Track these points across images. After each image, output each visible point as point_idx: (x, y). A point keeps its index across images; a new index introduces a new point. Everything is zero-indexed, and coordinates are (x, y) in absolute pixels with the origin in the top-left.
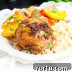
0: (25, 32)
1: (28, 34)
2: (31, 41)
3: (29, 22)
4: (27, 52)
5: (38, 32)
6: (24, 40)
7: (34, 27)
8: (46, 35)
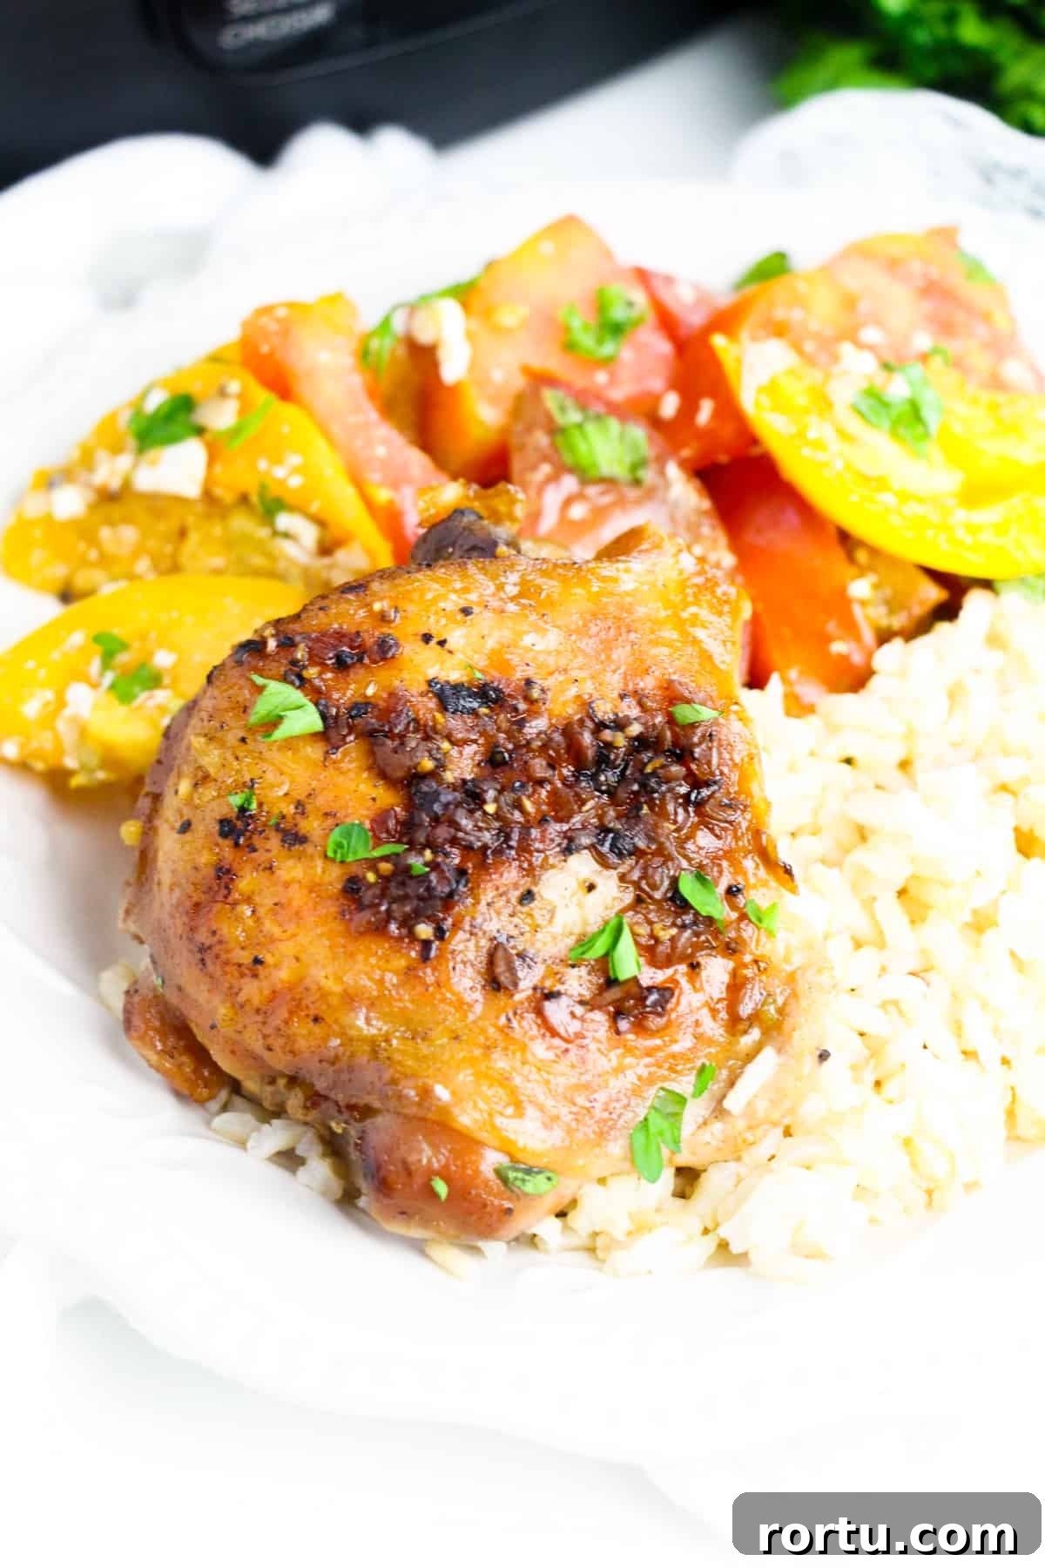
0: (294, 839)
1: (334, 877)
2: (363, 1023)
3: (384, 651)
4: (289, 1159)
5: (510, 875)
6: (252, 990)
7: (463, 764)
8: (628, 964)
